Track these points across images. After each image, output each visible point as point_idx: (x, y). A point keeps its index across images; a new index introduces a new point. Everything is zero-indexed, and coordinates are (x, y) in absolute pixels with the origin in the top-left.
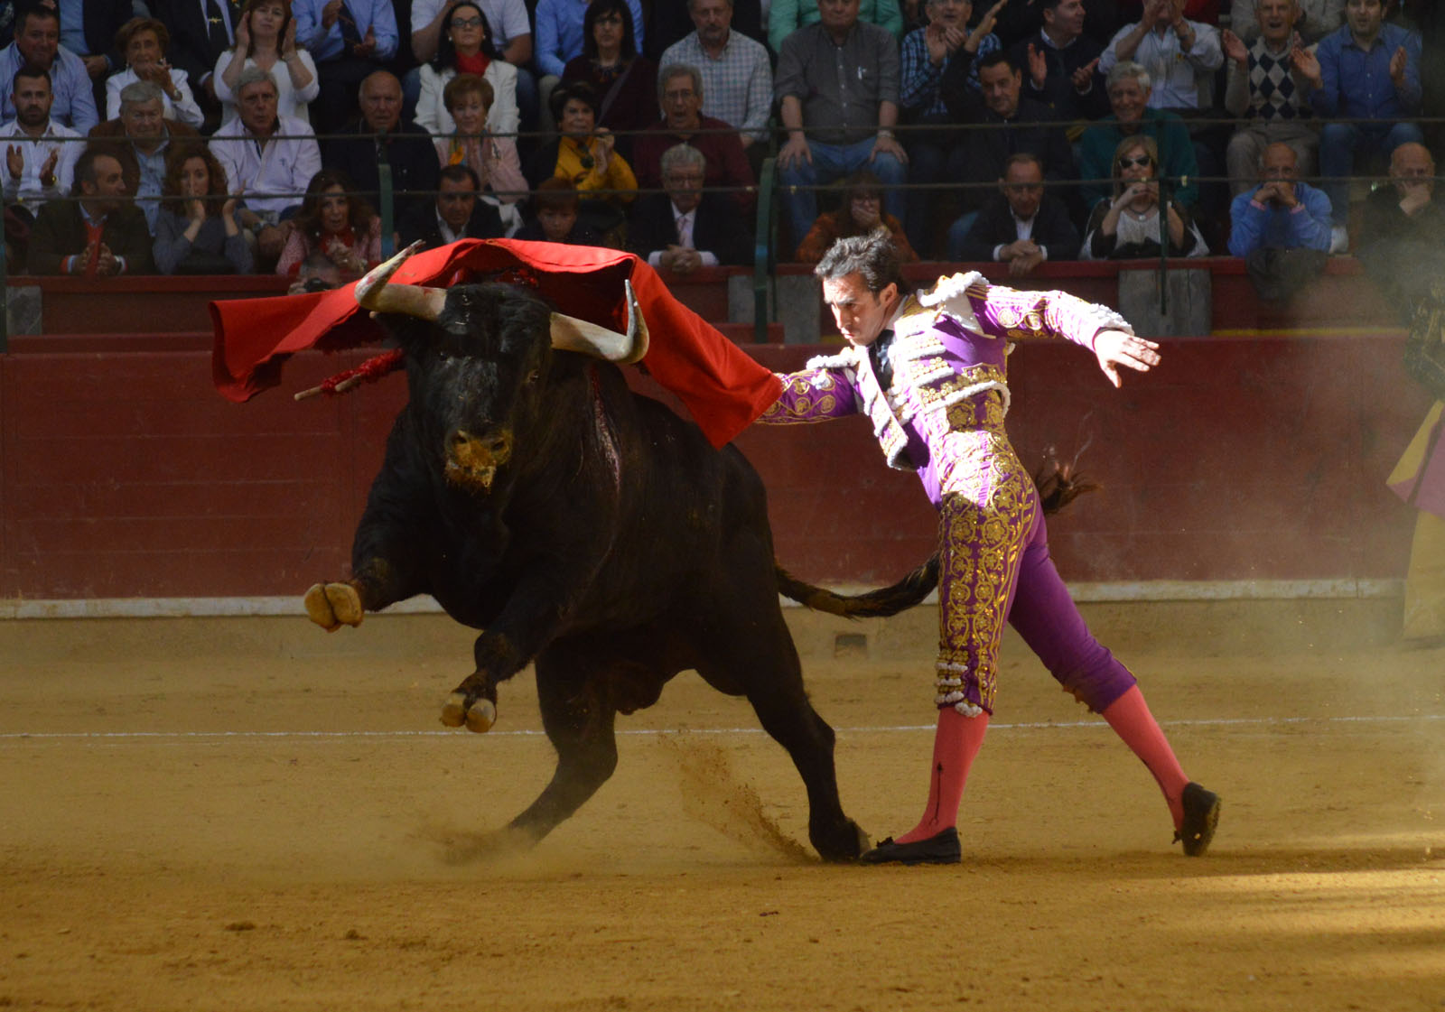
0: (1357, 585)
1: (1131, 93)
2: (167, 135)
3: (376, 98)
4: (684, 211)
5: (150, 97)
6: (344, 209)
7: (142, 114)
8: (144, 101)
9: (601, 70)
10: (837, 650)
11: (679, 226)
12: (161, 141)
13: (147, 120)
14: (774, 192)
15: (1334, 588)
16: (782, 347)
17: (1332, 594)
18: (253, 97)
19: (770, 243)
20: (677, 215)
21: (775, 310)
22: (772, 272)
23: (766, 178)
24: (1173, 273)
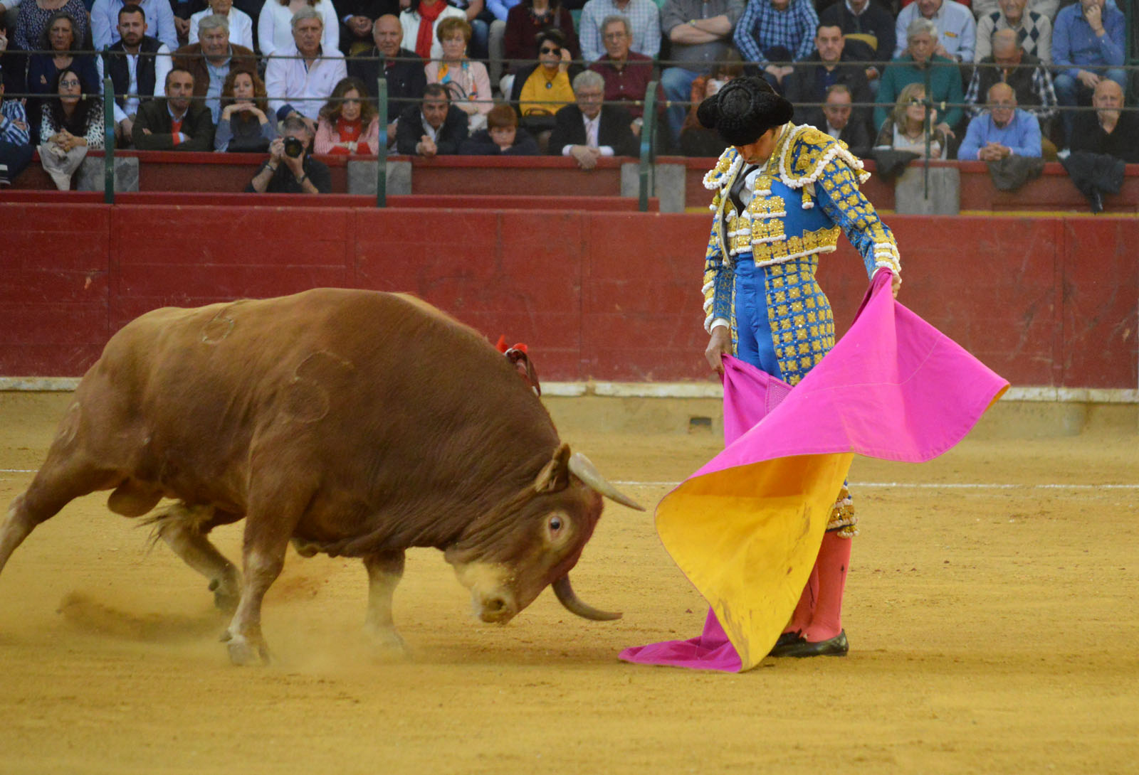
0: (1057, 392)
1: (925, 42)
2: (231, 53)
3: (384, 33)
4: (592, 117)
5: (218, 25)
6: (358, 106)
7: (212, 37)
8: (213, 28)
9: (535, 16)
10: (691, 428)
11: (587, 129)
12: (227, 57)
13: (215, 41)
14: (655, 105)
15: (1040, 394)
16: (658, 214)
17: (1039, 399)
18: (305, 29)
19: (651, 142)
20: (586, 120)
21: (653, 189)
22: (652, 161)
23: (650, 96)
24: (932, 171)
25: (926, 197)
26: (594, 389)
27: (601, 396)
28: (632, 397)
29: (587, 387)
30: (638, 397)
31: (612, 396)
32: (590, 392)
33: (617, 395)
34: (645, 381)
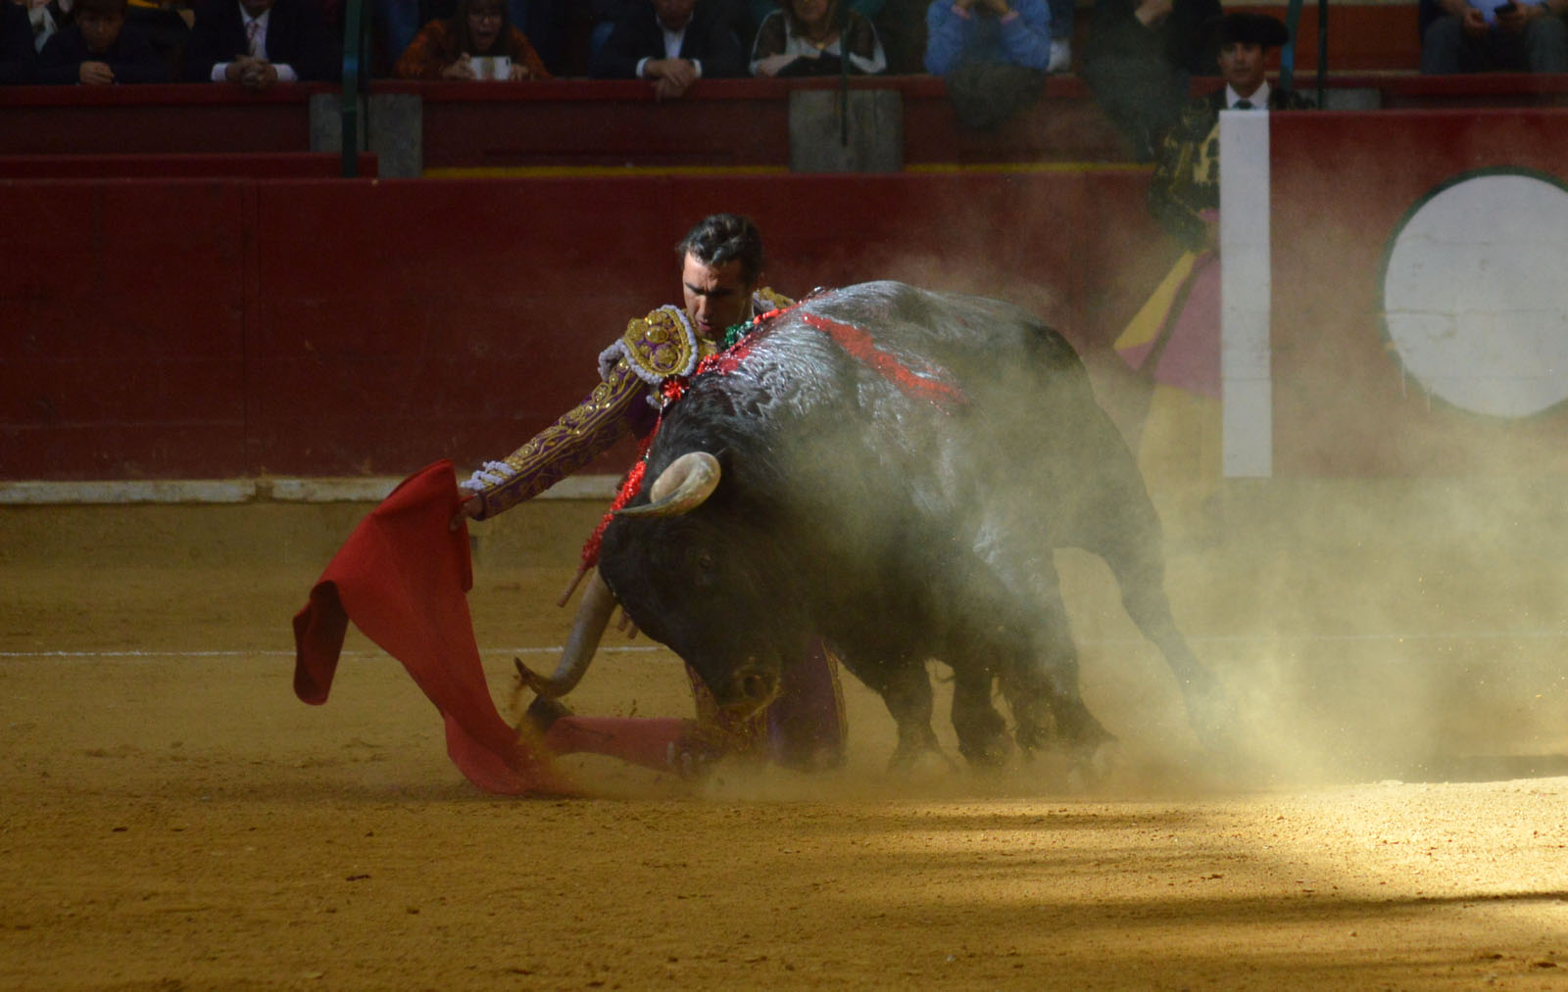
4: (255, 13)
11: (250, 32)
16: (375, 182)
19: (361, 55)
20: (247, 19)
21: (367, 136)
22: (363, 90)
24: (855, 95)
25: (844, 141)
26: (270, 489)
27: (283, 501)
28: (337, 502)
29: (259, 488)
30: (348, 501)
31: (303, 502)
32: (263, 496)
33: (310, 499)
34: (360, 474)
